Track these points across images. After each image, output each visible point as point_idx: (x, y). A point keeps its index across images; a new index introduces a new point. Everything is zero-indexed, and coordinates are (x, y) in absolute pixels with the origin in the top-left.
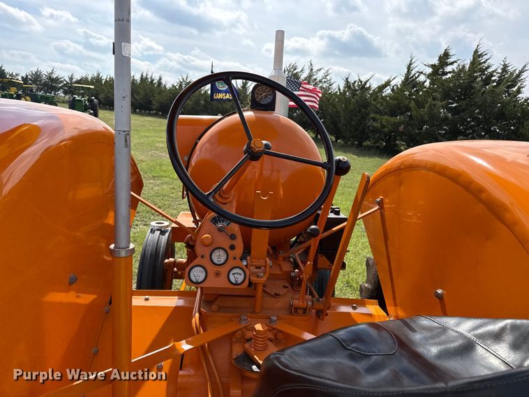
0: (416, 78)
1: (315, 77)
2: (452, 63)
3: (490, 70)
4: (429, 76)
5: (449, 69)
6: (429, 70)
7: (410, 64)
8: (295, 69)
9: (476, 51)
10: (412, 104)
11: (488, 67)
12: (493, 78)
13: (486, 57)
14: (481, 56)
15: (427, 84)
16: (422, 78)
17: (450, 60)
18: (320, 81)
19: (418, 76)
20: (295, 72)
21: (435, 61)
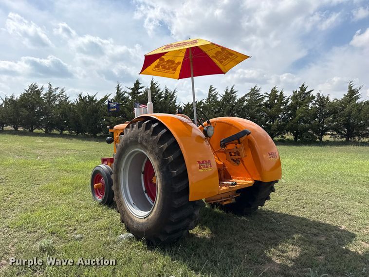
0: (123, 95)
1: (54, 93)
2: (141, 88)
3: (160, 91)
4: (130, 94)
5: (140, 90)
6: (130, 91)
7: (118, 87)
8: (36, 88)
9: (152, 82)
10: (126, 110)
11: (159, 90)
12: (162, 96)
13: (157, 85)
14: (155, 84)
15: (130, 98)
16: (126, 95)
17: (140, 86)
18: (59, 96)
19: (124, 94)
20: (37, 89)
21: (133, 86)
